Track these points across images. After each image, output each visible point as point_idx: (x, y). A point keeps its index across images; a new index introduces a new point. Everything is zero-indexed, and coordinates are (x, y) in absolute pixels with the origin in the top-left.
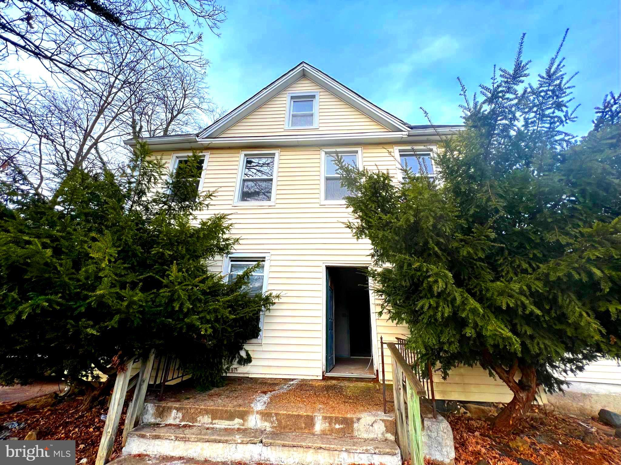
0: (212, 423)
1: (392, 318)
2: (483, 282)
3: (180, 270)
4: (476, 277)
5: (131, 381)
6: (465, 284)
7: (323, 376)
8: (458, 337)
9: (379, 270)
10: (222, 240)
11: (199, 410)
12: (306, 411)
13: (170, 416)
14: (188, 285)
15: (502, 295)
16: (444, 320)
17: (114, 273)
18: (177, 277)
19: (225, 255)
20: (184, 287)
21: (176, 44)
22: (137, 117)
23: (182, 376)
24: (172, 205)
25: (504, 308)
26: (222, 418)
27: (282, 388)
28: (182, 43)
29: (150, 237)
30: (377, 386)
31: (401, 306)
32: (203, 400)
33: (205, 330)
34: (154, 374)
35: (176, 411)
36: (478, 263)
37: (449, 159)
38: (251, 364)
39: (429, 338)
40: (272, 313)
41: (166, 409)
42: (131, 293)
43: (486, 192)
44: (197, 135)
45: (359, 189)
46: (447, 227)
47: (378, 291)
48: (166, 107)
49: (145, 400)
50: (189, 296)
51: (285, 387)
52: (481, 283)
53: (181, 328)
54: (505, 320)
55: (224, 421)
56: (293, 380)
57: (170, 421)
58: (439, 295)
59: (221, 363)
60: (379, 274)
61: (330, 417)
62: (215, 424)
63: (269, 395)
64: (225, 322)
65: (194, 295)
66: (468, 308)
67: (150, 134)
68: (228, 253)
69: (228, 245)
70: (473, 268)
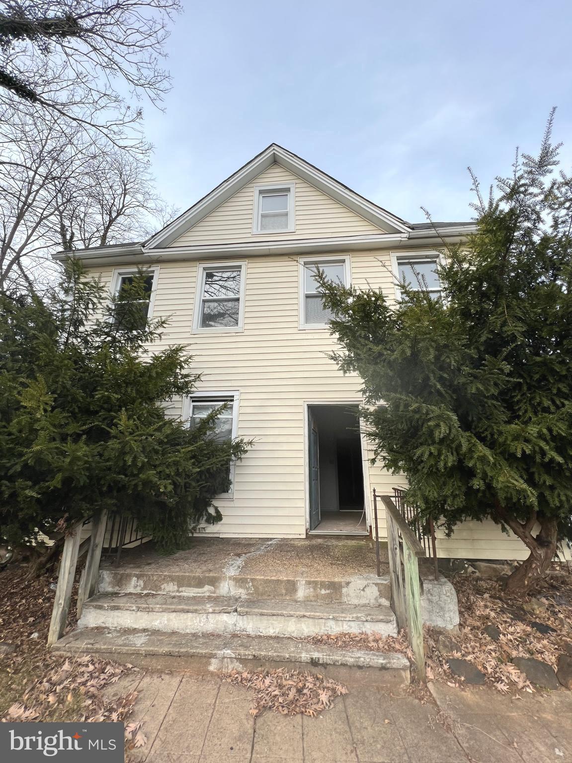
0: (178, 591)
1: (387, 466)
2: (495, 423)
3: (129, 418)
4: (488, 418)
5: (81, 546)
6: (473, 427)
7: (307, 534)
8: (464, 489)
9: (372, 409)
10: (180, 377)
11: (163, 577)
12: (287, 575)
13: (130, 584)
14: (141, 435)
15: (517, 440)
16: (448, 469)
17: (51, 424)
18: (127, 427)
19: (184, 395)
20: (136, 438)
21: (109, 124)
22: (67, 223)
23: (141, 539)
24: (117, 336)
25: (519, 456)
26: (189, 585)
27: (259, 549)
28: (117, 123)
29: (92, 377)
30: (370, 544)
31: (398, 452)
32: (167, 566)
33: (166, 486)
34: (108, 536)
35: (136, 579)
36: (490, 402)
37: (457, 272)
38: (222, 522)
39: (429, 491)
40: (244, 463)
41: (124, 577)
42: (74, 447)
43: (501, 314)
44: (143, 245)
45: (345, 311)
46: (452, 359)
47: (370, 435)
48: (102, 207)
49: (100, 566)
50: (144, 447)
51: (262, 548)
52: (493, 424)
53: (136, 485)
54: (520, 468)
55: (192, 588)
56: (271, 539)
57: (131, 589)
58: (442, 441)
59: (185, 522)
60: (371, 414)
61: (314, 582)
62: (182, 591)
63: (243, 557)
64: (188, 476)
65: (149, 446)
66: (476, 456)
67: (84, 242)
68: (188, 392)
69: (187, 383)
70: (483, 406)
